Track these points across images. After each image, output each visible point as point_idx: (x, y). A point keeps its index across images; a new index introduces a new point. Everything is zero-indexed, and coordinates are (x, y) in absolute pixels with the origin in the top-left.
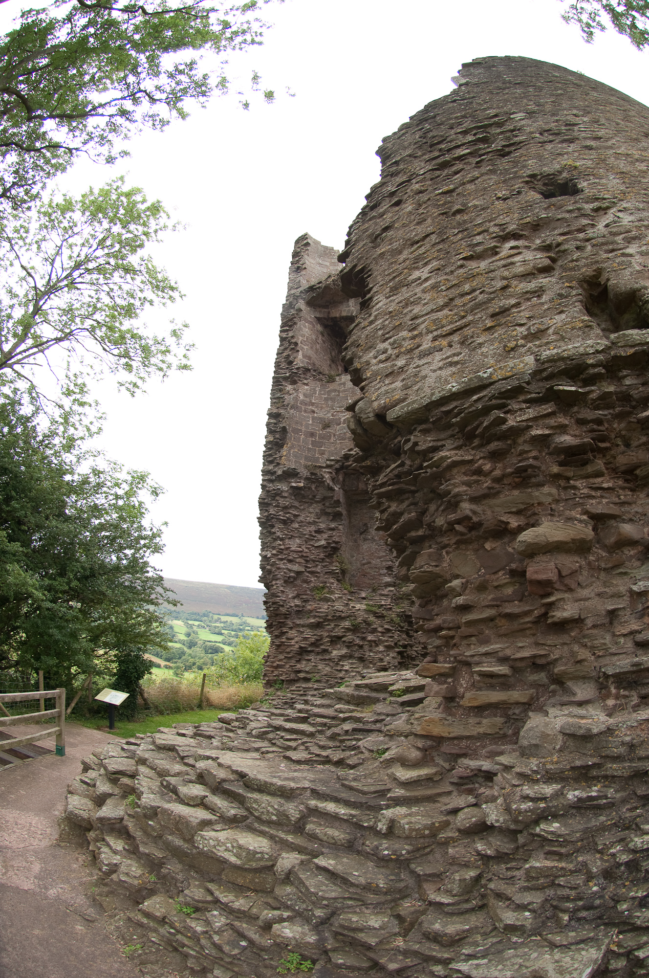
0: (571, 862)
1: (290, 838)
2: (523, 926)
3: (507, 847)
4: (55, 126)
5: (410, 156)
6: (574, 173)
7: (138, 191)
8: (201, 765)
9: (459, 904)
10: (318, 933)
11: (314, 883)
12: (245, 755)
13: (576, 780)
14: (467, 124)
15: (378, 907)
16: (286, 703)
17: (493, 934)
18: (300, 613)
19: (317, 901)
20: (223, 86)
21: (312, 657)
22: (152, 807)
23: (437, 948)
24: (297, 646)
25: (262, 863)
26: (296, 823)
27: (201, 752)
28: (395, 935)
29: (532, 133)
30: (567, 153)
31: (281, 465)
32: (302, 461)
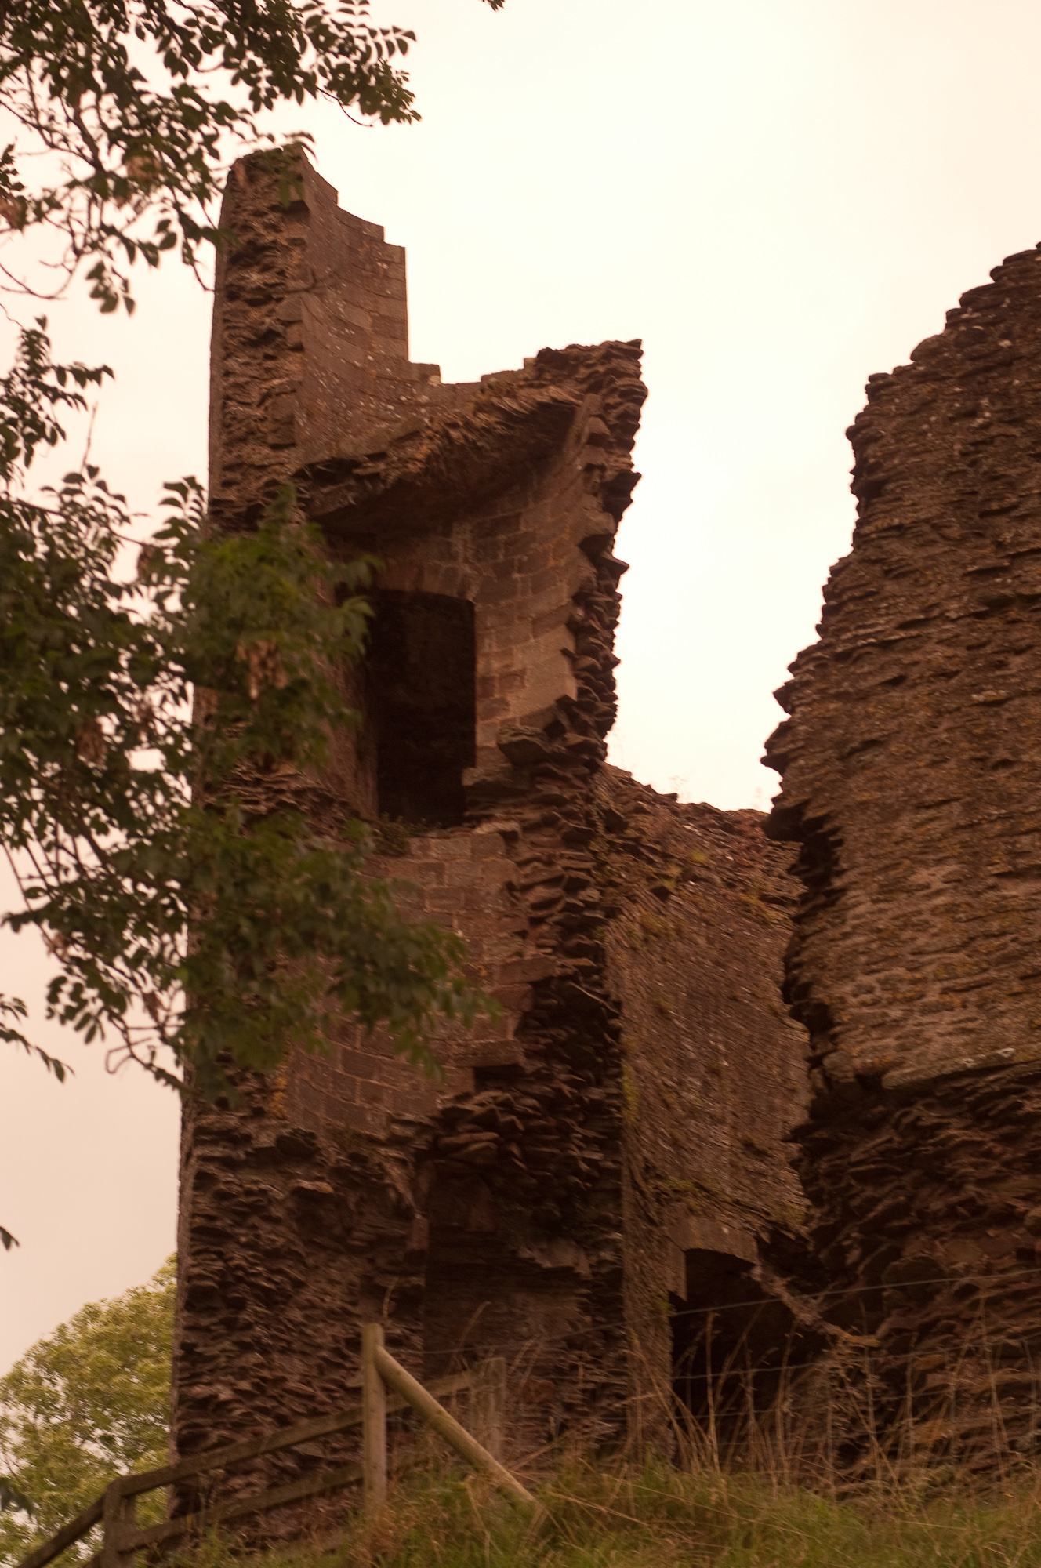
31: (269, 1118)
32: (321, 1114)
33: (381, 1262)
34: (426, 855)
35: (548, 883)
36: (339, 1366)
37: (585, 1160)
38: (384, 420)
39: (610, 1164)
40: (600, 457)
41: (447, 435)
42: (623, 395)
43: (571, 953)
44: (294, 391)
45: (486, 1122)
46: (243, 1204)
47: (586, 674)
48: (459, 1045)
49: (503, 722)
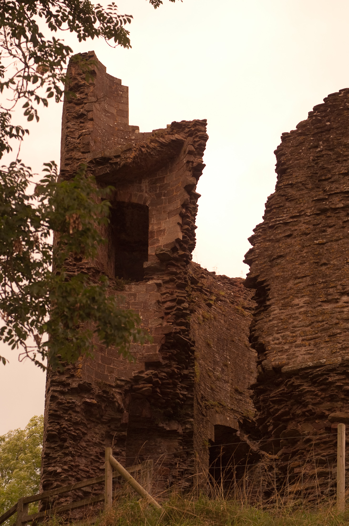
31: (76, 378)
32: (93, 377)
33: (112, 427)
34: (130, 291)
35: (172, 301)
36: (98, 462)
37: (181, 394)
38: (120, 144)
39: (190, 396)
40: (192, 158)
41: (141, 150)
42: (200, 138)
43: (178, 325)
44: (90, 134)
45: (149, 381)
46: (66, 406)
47: (185, 231)
48: (140, 355)
49: (157, 247)
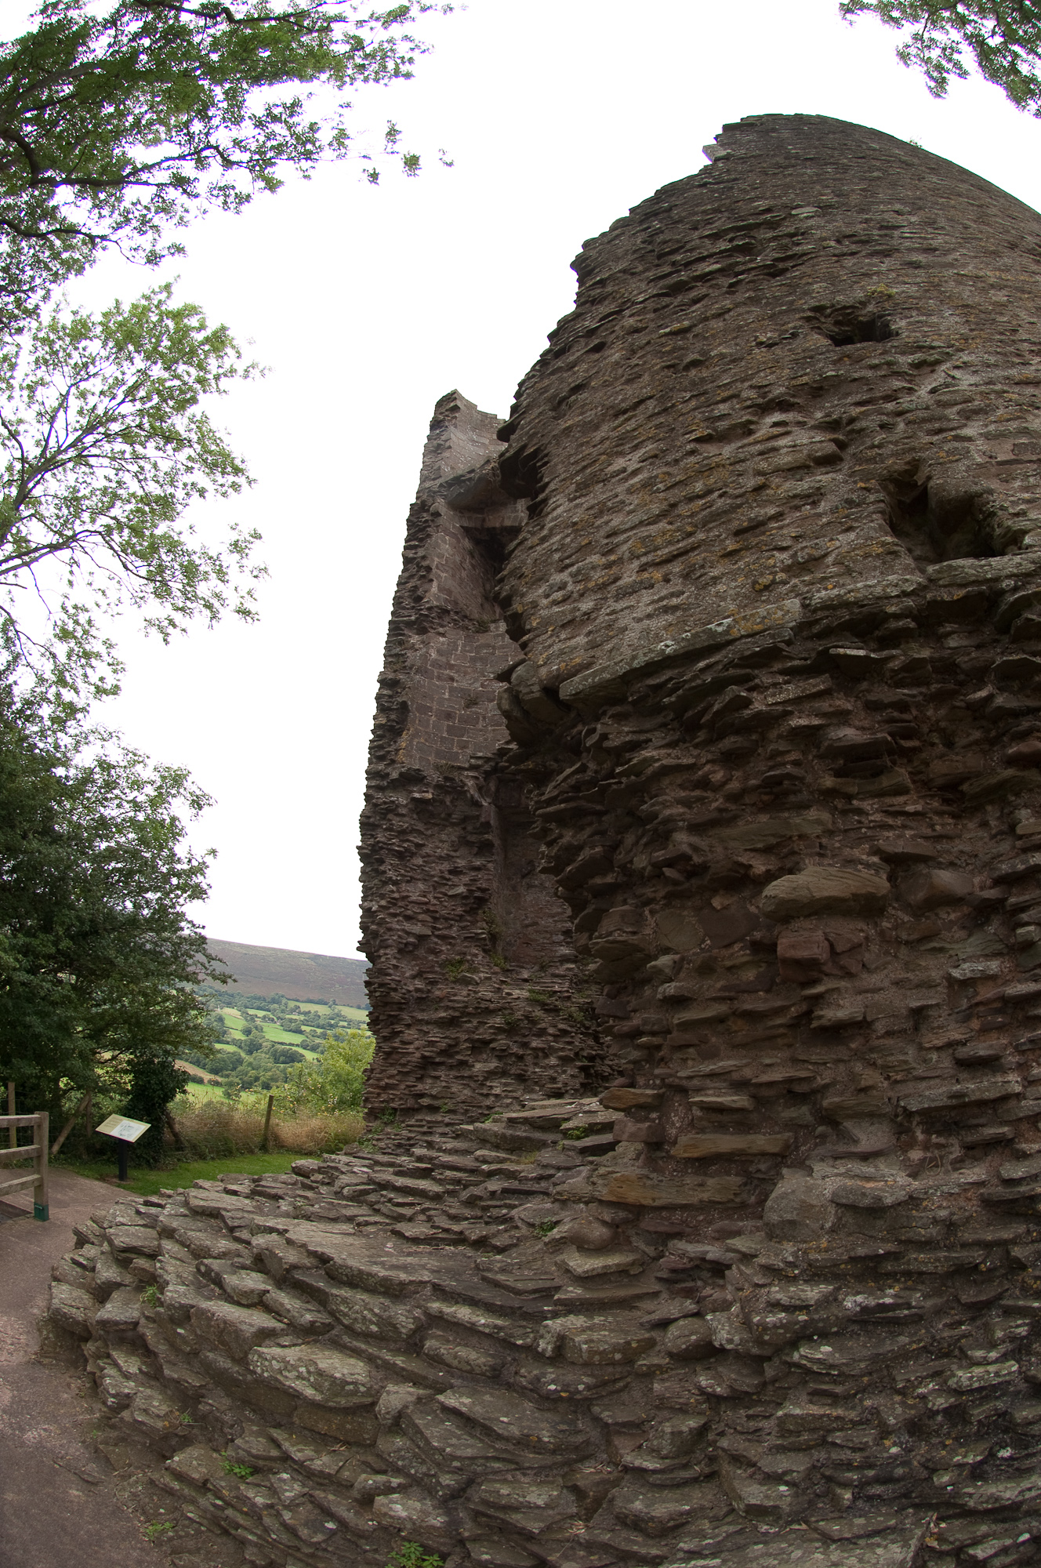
0: (853, 1408)
1: (400, 1361)
2: (776, 1507)
3: (747, 1383)
4: (72, 198)
5: (624, 271)
6: (887, 305)
7: (191, 310)
8: (260, 1241)
9: (672, 1471)
10: (448, 1512)
11: (438, 1433)
12: (329, 1227)
13: (860, 1278)
14: (721, 223)
15: (542, 1474)
16: (399, 1146)
17: (730, 1519)
18: (423, 1001)
19: (444, 1463)
20: (341, 144)
21: (441, 1073)
22: (182, 1306)
23: (640, 1539)
24: (418, 1055)
25: (356, 1400)
26: (409, 1337)
27: (260, 1220)
28: (572, 1517)
29: (825, 239)
30: (877, 273)
31: (396, 764)
32: (432, 758)
